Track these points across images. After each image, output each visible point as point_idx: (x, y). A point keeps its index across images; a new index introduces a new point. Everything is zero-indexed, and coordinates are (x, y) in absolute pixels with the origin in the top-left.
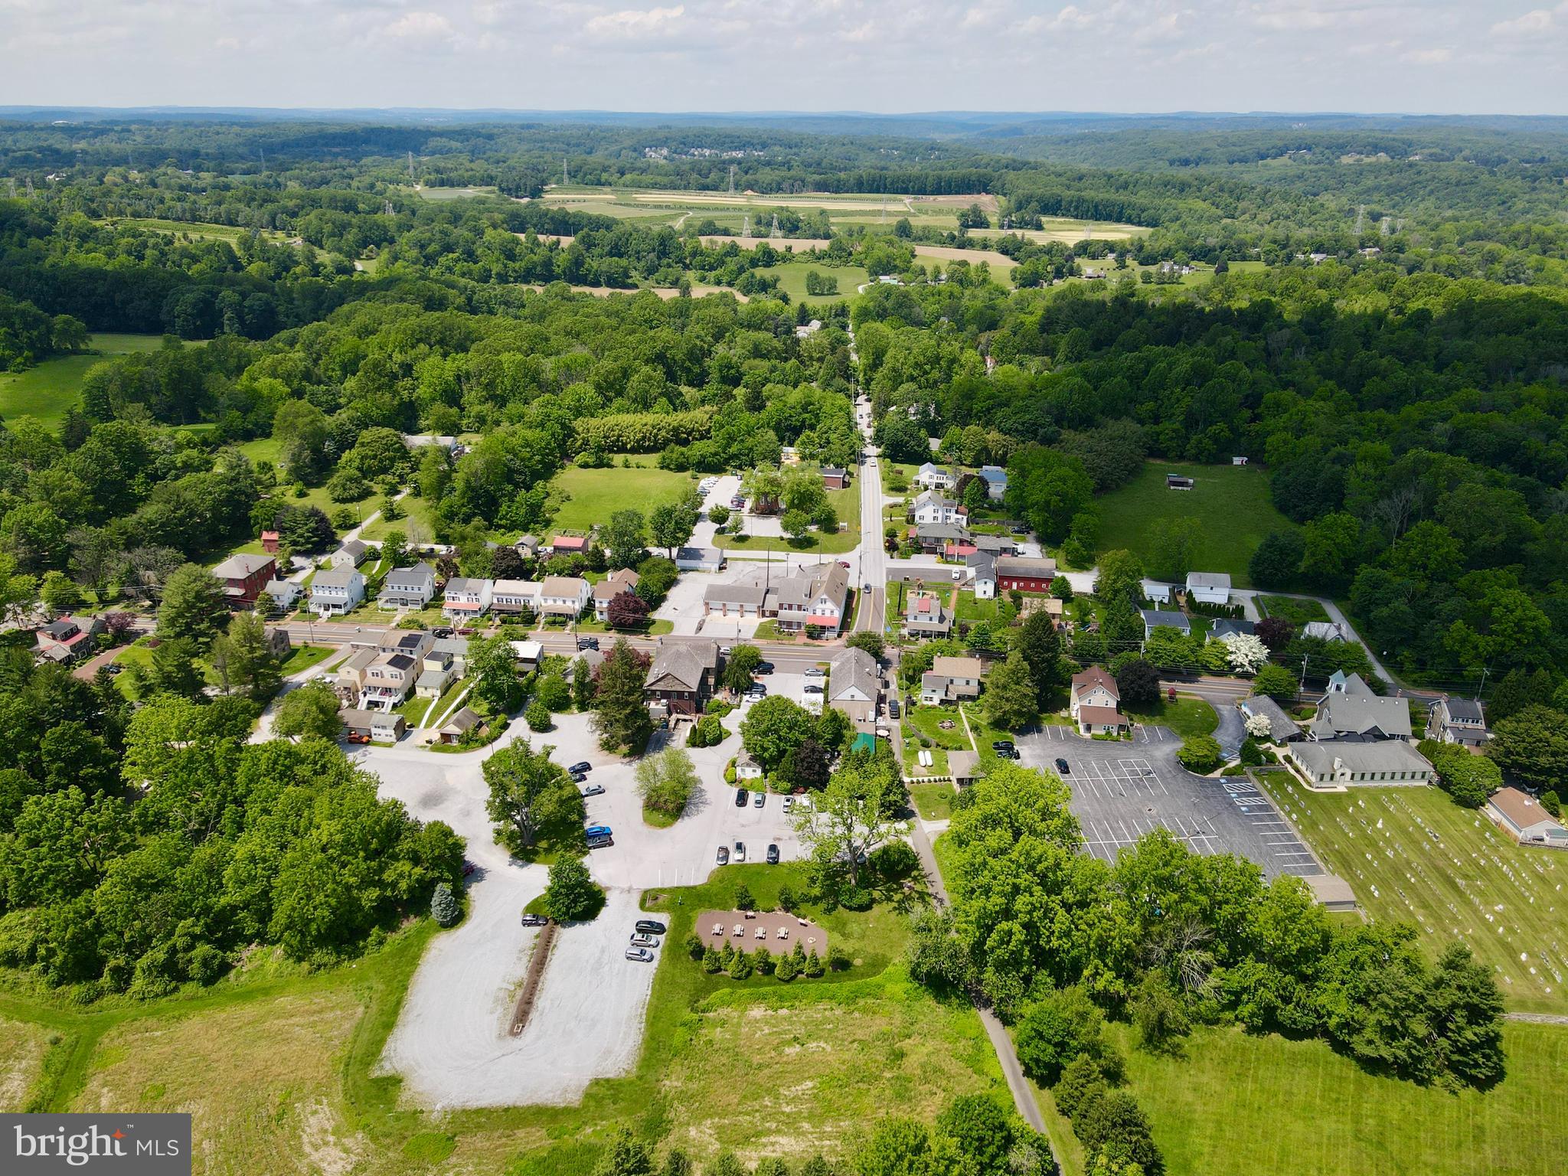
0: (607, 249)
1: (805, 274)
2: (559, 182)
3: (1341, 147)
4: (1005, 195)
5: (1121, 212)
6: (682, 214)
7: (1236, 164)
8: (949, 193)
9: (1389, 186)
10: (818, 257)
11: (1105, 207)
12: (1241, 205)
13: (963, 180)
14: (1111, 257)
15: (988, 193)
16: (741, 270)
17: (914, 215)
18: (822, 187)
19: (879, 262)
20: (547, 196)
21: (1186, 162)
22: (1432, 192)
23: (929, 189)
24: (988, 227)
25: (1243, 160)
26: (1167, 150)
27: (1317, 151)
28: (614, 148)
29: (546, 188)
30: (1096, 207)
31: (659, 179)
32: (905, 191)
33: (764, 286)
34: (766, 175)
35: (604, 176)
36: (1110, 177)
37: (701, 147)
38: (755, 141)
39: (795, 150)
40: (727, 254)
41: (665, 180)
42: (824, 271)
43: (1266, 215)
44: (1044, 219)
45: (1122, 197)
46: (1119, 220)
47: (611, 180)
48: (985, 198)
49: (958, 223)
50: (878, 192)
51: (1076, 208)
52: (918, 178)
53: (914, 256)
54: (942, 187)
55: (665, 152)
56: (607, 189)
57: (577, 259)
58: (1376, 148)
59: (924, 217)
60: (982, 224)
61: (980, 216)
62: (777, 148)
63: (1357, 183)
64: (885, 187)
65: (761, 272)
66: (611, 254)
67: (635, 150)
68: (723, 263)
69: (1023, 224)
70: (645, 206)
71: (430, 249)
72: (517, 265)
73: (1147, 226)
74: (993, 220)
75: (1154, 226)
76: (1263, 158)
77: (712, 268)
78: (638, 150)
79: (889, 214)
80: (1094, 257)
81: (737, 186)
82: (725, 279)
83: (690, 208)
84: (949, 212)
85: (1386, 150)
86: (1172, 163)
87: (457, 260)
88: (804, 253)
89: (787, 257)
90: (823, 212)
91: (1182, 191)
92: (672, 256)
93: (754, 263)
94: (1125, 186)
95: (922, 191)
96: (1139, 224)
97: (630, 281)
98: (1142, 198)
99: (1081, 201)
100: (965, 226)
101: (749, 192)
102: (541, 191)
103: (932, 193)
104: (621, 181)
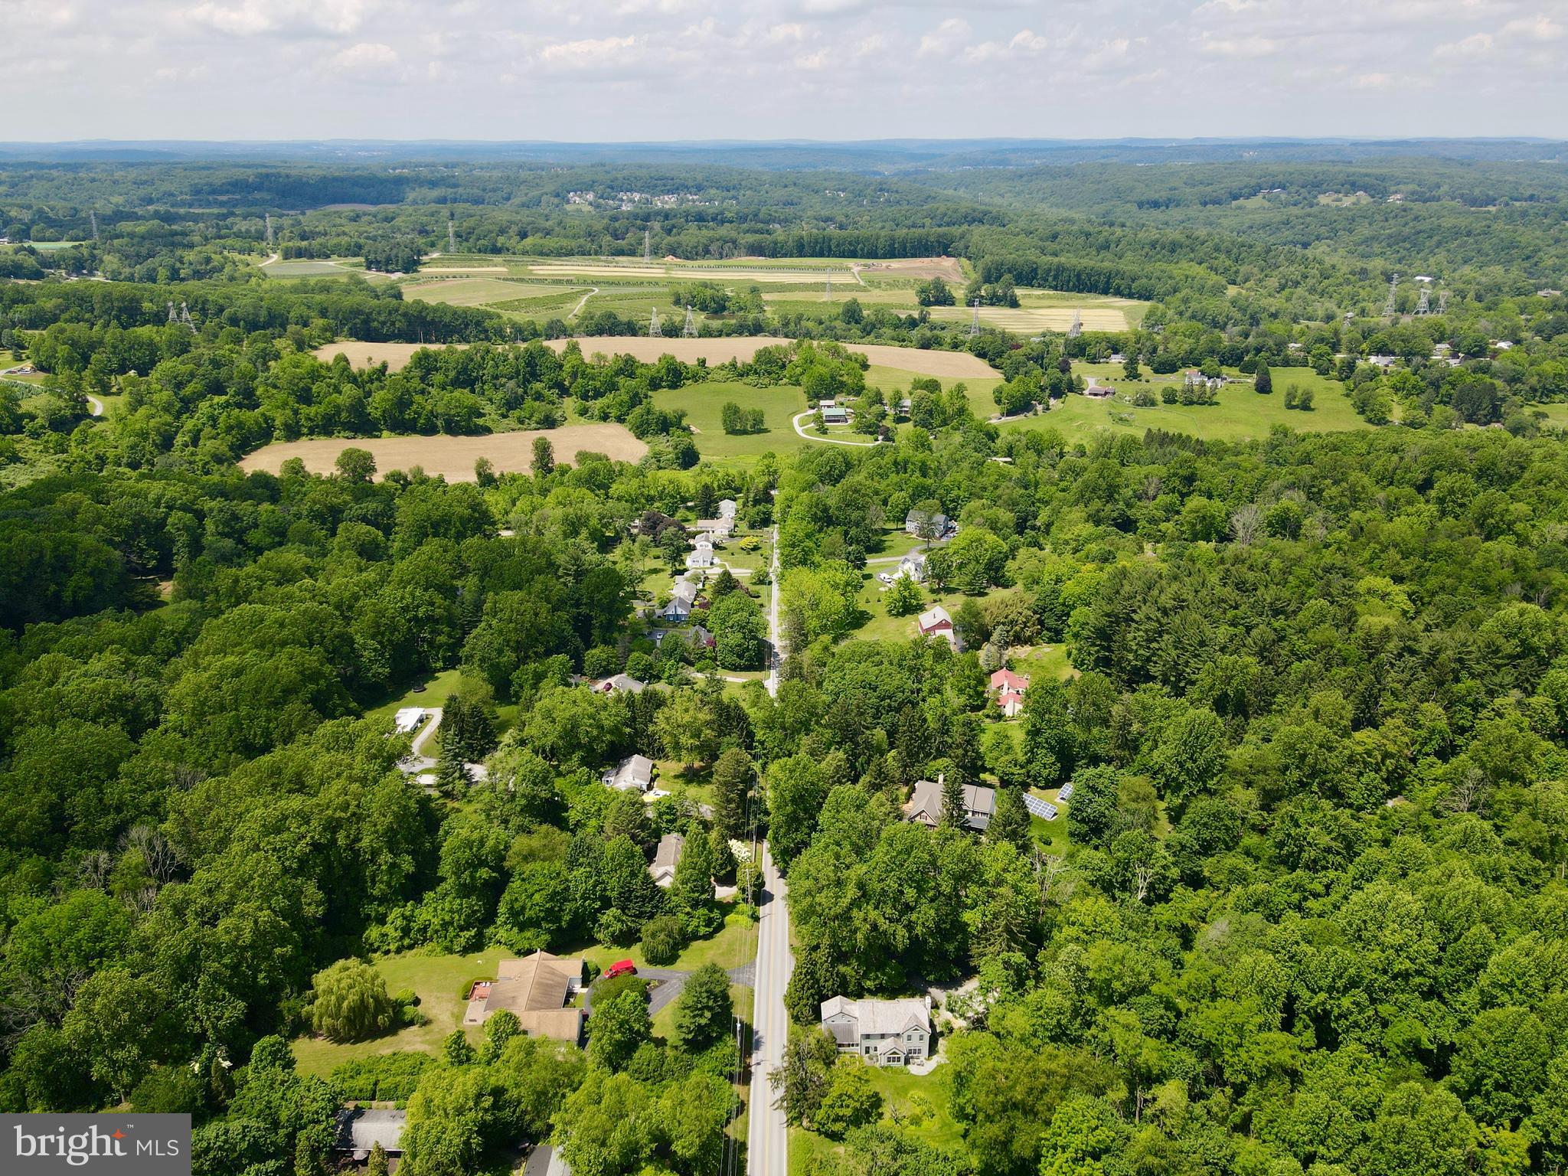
0: (452, 374)
1: (720, 408)
2: (446, 249)
3: (1317, 185)
4: (969, 258)
5: (1108, 282)
6: (586, 292)
7: (1209, 207)
8: (905, 256)
9: (1390, 236)
10: (739, 372)
11: (1089, 276)
12: (1244, 269)
13: (920, 241)
14: (1116, 359)
15: (949, 255)
16: (635, 400)
17: (864, 289)
18: (756, 250)
19: (821, 379)
20: (424, 270)
21: (1155, 205)
22: (1439, 245)
23: (880, 252)
24: (953, 304)
25: (1216, 202)
26: (1132, 189)
27: (1293, 189)
28: (535, 193)
29: (425, 258)
30: (1078, 276)
31: (565, 242)
32: (853, 255)
33: (665, 425)
34: (692, 235)
35: (501, 240)
36: (1088, 235)
37: (631, 190)
38: (690, 183)
39: (732, 193)
40: (619, 372)
41: (573, 244)
42: (747, 397)
43: (1273, 282)
44: (1019, 292)
45: (1105, 263)
46: (1105, 292)
47: (509, 244)
48: (947, 263)
49: (917, 300)
50: (821, 255)
51: (1055, 278)
52: (867, 239)
53: (865, 366)
54: (896, 250)
55: (590, 196)
56: (498, 259)
57: (401, 398)
58: (1354, 187)
59: (877, 292)
60: (946, 300)
61: (943, 290)
62: (713, 191)
63: (1351, 231)
64: (830, 250)
65: (663, 402)
66: (456, 383)
67: (557, 195)
68: (613, 387)
69: (994, 301)
70: (541, 281)
71: (188, 390)
72: (313, 410)
73: (1139, 298)
74: (959, 294)
75: (1148, 299)
76: (1236, 198)
77: (598, 394)
78: (561, 196)
79: (835, 288)
80: (1093, 360)
81: (656, 252)
82: (614, 412)
83: (596, 283)
84: (906, 284)
85: (1365, 189)
86: (1140, 205)
87: (227, 405)
88: (722, 367)
89: (700, 373)
90: (755, 290)
91: (1173, 251)
92: (545, 379)
93: (655, 384)
94: (1106, 247)
95: (873, 254)
96: (1130, 296)
97: (480, 421)
98: (1129, 264)
99: (1060, 270)
100: (926, 303)
101: (669, 259)
102: (418, 263)
103: (884, 256)
104: (520, 247)
